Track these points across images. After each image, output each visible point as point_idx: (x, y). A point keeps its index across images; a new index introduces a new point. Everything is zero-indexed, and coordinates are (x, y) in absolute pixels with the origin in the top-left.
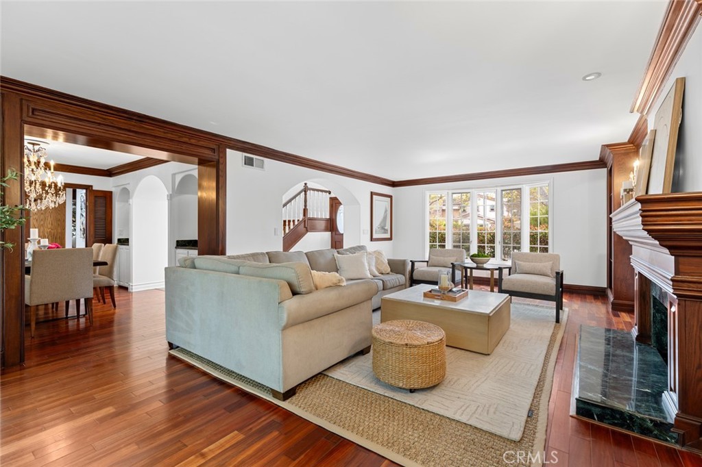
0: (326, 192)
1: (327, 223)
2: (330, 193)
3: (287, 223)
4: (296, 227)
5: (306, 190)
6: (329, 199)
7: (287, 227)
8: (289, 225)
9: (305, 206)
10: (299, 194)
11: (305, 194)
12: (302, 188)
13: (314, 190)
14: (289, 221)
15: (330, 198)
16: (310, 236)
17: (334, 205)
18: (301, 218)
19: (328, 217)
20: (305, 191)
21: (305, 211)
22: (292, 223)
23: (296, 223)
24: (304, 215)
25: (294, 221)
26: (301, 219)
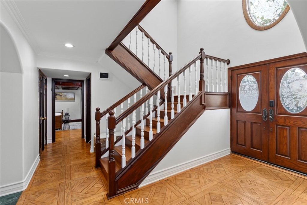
0: (224, 61)
1: (226, 98)
2: (228, 62)
3: (179, 100)
4: (190, 104)
5: (202, 57)
6: (226, 70)
7: (179, 105)
8: (182, 100)
9: (202, 77)
10: (194, 62)
11: (202, 63)
12: (198, 54)
13: (211, 58)
14: (182, 97)
15: (229, 69)
16: (207, 115)
17: (235, 76)
18: (197, 92)
19: (226, 91)
20: (201, 59)
21: (201, 84)
22: (185, 99)
23: (191, 99)
24: (201, 88)
25: (187, 97)
26: (196, 94)
